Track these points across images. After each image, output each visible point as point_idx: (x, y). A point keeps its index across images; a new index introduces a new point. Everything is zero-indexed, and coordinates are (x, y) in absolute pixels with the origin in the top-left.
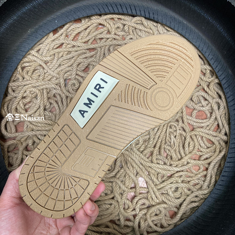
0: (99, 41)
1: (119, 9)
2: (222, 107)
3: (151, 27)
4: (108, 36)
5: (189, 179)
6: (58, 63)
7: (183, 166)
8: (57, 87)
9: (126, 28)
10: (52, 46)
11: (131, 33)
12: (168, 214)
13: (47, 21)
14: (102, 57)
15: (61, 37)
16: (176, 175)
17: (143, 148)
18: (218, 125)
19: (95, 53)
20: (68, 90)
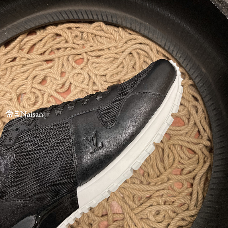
0: (57, 52)
1: (74, 16)
2: (200, 111)
3: (112, 32)
4: (65, 45)
5: (172, 199)
6: (11, 77)
7: (163, 184)
8: (11, 104)
9: (85, 35)
10: (3, 60)
11: (91, 40)
14: (61, 67)
15: (13, 50)
16: (157, 194)
18: (199, 131)
19: (53, 65)
20: (23, 105)
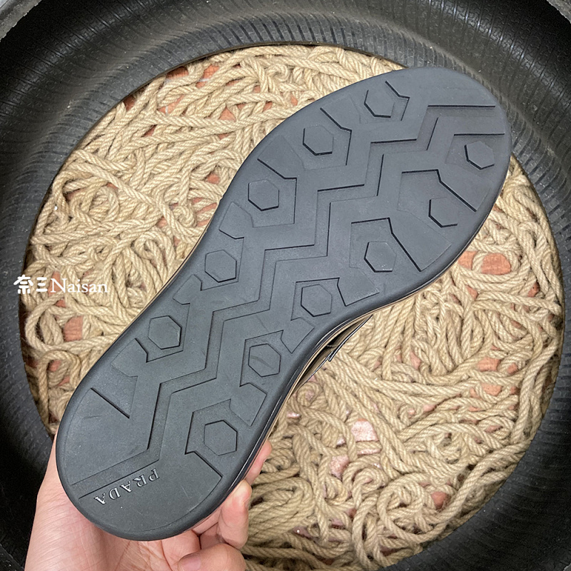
0: (237, 111)
1: (272, 33)
2: (542, 241)
3: (357, 66)
4: (256, 98)
5: (476, 417)
6: (147, 170)
9: (297, 73)
10: (127, 135)
11: (310, 84)
12: (430, 502)
13: (108, 78)
14: (247, 146)
16: (446, 406)
17: (361, 351)
18: (538, 285)
19: (231, 140)
